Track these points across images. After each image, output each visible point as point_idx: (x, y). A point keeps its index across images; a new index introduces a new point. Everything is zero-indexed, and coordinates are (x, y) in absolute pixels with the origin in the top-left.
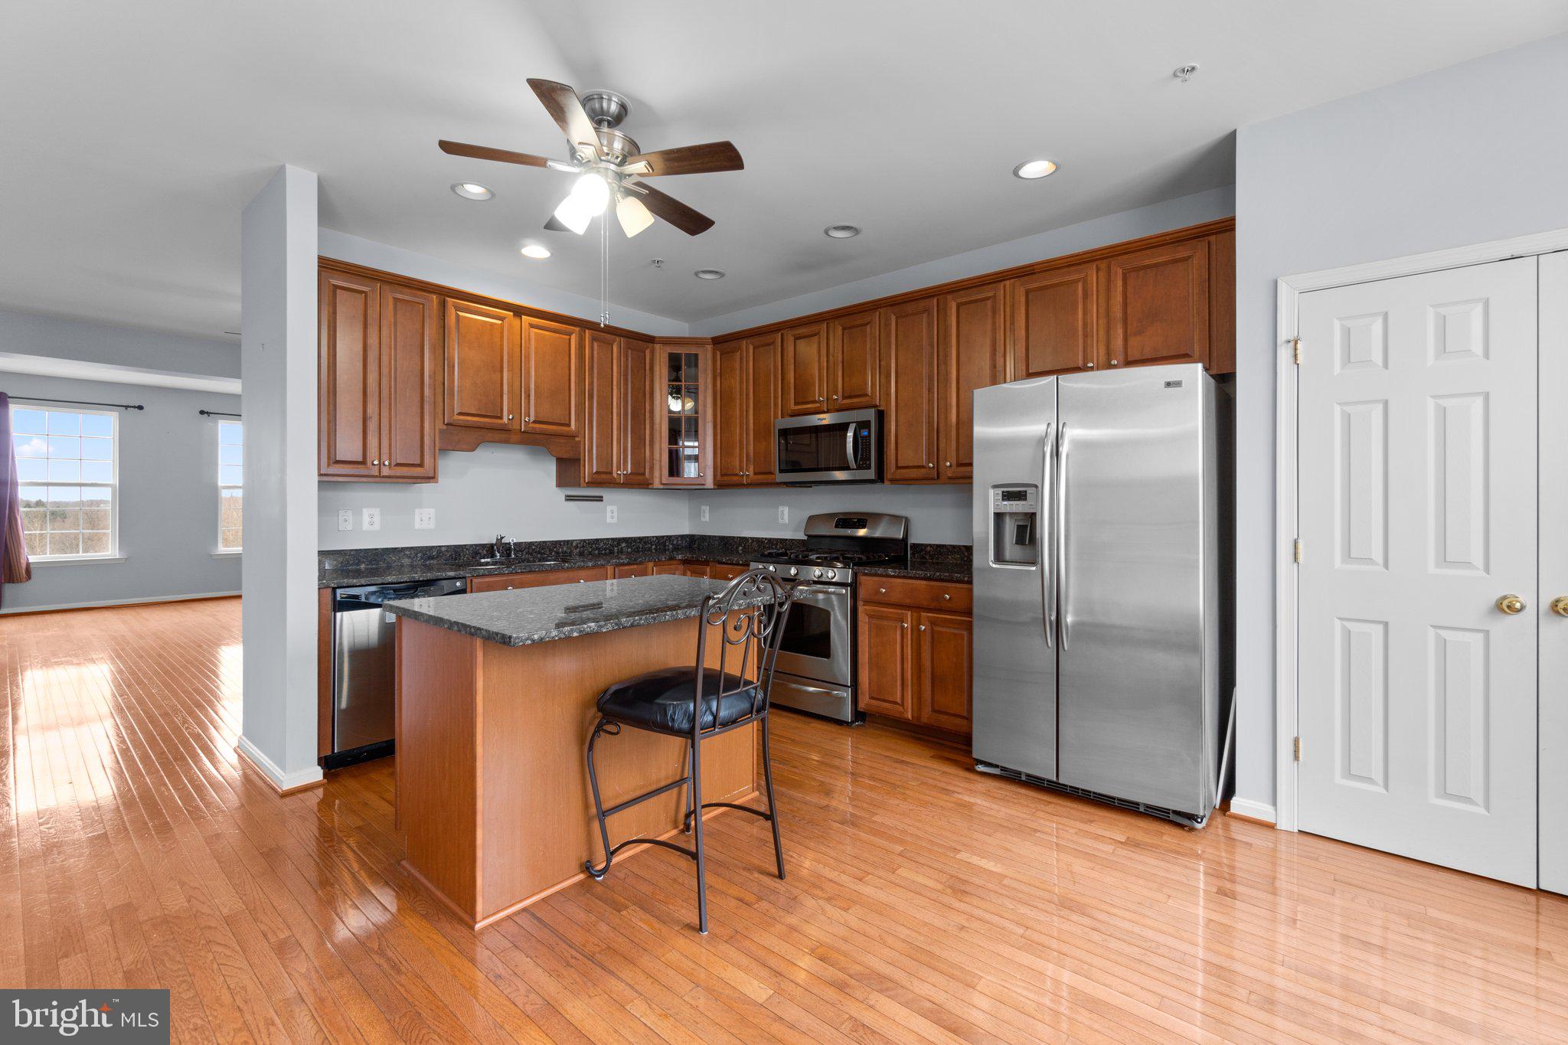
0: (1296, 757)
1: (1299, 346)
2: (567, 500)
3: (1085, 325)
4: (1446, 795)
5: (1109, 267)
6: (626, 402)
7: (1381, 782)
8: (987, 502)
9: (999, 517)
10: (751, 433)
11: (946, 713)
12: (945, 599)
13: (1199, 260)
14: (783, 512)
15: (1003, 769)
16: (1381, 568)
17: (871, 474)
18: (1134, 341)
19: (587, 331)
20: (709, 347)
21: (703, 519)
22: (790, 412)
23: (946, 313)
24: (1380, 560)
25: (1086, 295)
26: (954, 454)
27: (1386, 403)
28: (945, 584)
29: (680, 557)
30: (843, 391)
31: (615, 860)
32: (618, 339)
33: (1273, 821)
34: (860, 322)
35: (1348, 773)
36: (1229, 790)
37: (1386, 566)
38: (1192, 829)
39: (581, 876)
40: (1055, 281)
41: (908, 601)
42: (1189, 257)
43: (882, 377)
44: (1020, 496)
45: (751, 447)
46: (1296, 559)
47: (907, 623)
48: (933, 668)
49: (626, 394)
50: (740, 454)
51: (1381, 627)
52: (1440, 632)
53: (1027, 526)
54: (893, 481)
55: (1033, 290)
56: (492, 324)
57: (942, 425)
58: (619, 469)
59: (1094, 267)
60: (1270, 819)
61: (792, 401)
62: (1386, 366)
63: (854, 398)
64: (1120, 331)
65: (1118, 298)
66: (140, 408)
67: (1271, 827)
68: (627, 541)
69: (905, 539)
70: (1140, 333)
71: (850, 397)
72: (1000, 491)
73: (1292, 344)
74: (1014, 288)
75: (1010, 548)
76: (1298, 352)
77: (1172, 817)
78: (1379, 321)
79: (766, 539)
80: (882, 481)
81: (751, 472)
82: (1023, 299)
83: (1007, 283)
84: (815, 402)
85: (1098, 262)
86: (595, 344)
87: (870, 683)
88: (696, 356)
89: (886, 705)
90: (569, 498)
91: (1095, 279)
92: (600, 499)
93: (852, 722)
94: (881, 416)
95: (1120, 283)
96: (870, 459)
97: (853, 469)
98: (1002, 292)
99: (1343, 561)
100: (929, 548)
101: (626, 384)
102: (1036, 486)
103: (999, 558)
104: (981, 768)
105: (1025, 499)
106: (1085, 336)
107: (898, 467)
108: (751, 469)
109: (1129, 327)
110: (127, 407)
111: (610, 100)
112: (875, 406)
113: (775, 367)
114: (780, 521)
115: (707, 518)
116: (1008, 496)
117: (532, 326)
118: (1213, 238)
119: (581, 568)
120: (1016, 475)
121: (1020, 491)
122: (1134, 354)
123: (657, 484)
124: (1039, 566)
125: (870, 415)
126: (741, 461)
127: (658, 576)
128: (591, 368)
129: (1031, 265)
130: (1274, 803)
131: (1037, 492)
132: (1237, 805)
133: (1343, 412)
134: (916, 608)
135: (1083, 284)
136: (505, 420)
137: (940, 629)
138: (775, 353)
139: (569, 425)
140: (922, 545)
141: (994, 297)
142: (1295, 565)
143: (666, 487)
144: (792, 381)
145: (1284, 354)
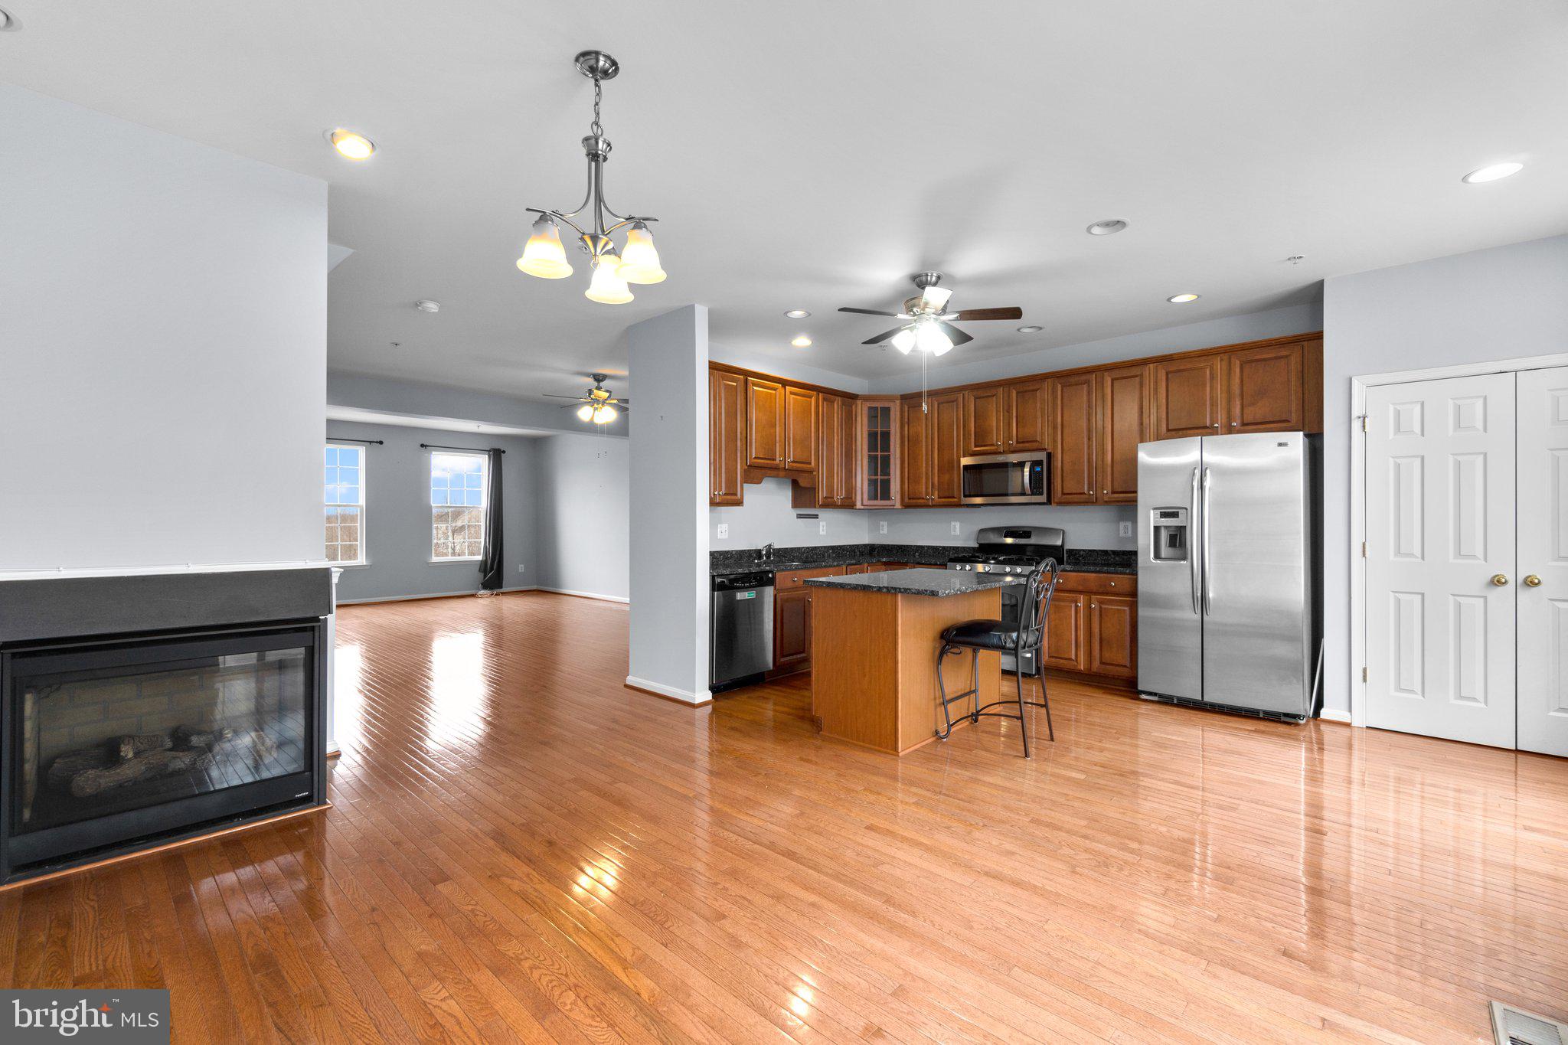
0: (1365, 680)
1: (1366, 419)
2: (797, 518)
3: (1211, 398)
4: (1461, 698)
5: (1230, 358)
6: (842, 445)
7: (1420, 693)
8: (1148, 519)
9: (1157, 529)
10: (936, 467)
11: (1112, 665)
12: (1111, 585)
13: (1295, 360)
14: (955, 527)
15: (1161, 696)
16: (1420, 560)
17: (1043, 498)
18: (1248, 411)
19: (820, 394)
20: (898, 402)
21: (881, 532)
22: (970, 452)
23: (1103, 384)
24: (1419, 554)
25: (1212, 377)
26: (1109, 484)
27: (1423, 458)
28: (1109, 575)
29: (884, 560)
30: (1017, 437)
31: (953, 729)
32: (837, 398)
33: (1350, 722)
34: (1031, 388)
35: (1399, 688)
36: (1319, 704)
37: (1423, 558)
38: (1297, 725)
39: (934, 739)
40: (1189, 366)
41: (1080, 588)
42: (1290, 355)
43: (1050, 428)
44: (1175, 515)
45: (936, 479)
46: (1364, 555)
47: (1080, 603)
48: (1101, 634)
49: (842, 439)
50: (926, 483)
51: (1420, 596)
52: (1457, 598)
53: (1177, 535)
54: (1060, 503)
55: (1171, 372)
56: (771, 394)
57: (1100, 462)
58: (838, 495)
59: (1219, 358)
60: (1347, 720)
61: (973, 444)
62: (1423, 435)
63: (1025, 444)
64: (1238, 403)
65: (1236, 381)
66: (381, 443)
67: (1348, 725)
68: (833, 548)
69: (1062, 546)
70: (1253, 404)
71: (1023, 442)
72: (1158, 512)
73: (1362, 419)
74: (1157, 372)
75: (1165, 551)
76: (1366, 424)
77: (1283, 719)
78: (1418, 408)
79: (940, 547)
80: (1051, 504)
81: (935, 497)
82: (1164, 378)
83: (1151, 365)
84: (992, 445)
85: (1221, 355)
86: (825, 403)
87: (1049, 648)
88: (888, 409)
89: (1062, 661)
90: (800, 516)
91: (1219, 367)
92: (816, 517)
93: (1035, 675)
94: (1049, 456)
95: (1238, 370)
96: (1042, 488)
97: (1029, 495)
98: (1148, 372)
99: (1395, 555)
100: (1082, 553)
101: (842, 430)
102: (1186, 509)
103: (1157, 556)
104: (1144, 697)
105: (1178, 517)
106: (1212, 405)
107: (1063, 494)
108: (936, 493)
109: (1245, 400)
110: (370, 442)
111: (932, 276)
112: (1045, 449)
113: (958, 418)
114: (953, 533)
115: (885, 531)
116: (1164, 515)
117: (792, 393)
118: (1305, 343)
119: (831, 566)
120: (1172, 501)
121: (1174, 512)
122: (1249, 418)
123: (859, 505)
124: (1189, 560)
125: (1041, 456)
126: (927, 488)
127: (872, 574)
128: (823, 422)
129: (1171, 355)
130: (1350, 710)
131: (1187, 513)
132: (1325, 713)
133: (1395, 463)
134: (1088, 593)
135: (1210, 370)
136: (778, 461)
137: (1106, 606)
138: (957, 408)
139: (810, 463)
140: (1076, 550)
141: (1141, 376)
142: (1364, 558)
143: (866, 507)
144: (973, 429)
145: (1356, 425)
